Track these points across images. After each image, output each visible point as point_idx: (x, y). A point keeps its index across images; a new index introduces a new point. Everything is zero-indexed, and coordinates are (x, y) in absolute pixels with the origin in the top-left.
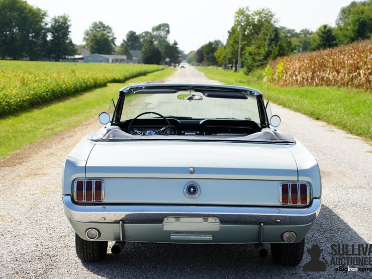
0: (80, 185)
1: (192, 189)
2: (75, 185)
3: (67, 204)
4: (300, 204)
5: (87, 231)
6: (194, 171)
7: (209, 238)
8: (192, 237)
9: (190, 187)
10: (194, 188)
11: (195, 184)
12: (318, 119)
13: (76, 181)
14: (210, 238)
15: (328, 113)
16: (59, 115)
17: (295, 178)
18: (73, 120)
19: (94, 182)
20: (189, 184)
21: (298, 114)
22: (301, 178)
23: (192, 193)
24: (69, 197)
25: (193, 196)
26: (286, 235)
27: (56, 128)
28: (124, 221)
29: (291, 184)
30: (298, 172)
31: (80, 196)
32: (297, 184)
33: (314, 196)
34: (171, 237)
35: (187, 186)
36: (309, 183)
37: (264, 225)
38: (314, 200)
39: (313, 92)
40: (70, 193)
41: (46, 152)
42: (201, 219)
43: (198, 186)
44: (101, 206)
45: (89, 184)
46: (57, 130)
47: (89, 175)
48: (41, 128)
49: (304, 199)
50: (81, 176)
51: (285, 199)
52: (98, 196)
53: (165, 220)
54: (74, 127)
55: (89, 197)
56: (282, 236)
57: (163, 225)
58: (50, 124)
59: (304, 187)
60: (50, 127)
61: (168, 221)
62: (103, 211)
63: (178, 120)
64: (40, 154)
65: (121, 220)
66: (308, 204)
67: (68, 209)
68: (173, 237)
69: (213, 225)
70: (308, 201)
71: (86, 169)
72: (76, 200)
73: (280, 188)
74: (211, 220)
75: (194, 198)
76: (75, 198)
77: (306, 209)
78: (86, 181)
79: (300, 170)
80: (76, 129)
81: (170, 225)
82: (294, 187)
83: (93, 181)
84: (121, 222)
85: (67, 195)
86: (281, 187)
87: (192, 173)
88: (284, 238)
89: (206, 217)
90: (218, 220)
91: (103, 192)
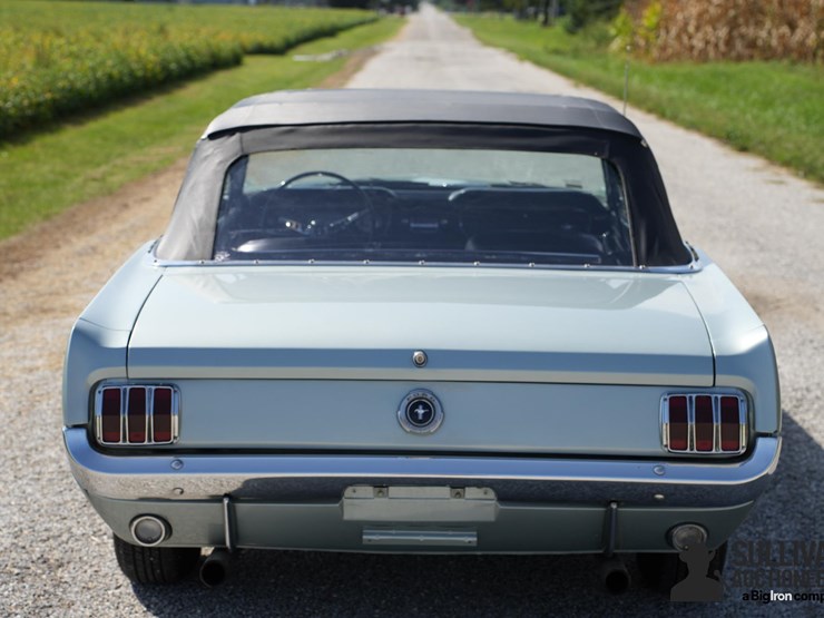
0: (111, 398)
1: (421, 410)
2: (99, 399)
3: (76, 454)
4: (721, 451)
5: (135, 523)
6: (427, 359)
7: (467, 539)
8: (422, 538)
9: (416, 406)
10: (426, 406)
11: (429, 396)
12: (743, 149)
13: (101, 388)
14: (469, 539)
15: (769, 135)
16: (122, 139)
17: (706, 380)
18: (154, 153)
19: (150, 390)
20: (412, 396)
21: (695, 137)
22: (722, 380)
23: (420, 422)
24: (81, 435)
25: (424, 431)
26: (681, 533)
27: (112, 174)
28: (233, 497)
29: (694, 396)
30: (715, 364)
31: (111, 430)
32: (713, 396)
33: (759, 429)
34: (365, 537)
35: (406, 402)
36: (744, 392)
37: (619, 506)
38: (761, 442)
39: (729, 77)
40: (83, 420)
41: (80, 243)
42: (446, 491)
43: (436, 403)
44: (171, 458)
45: (137, 396)
46: (116, 180)
47: (138, 372)
48: (77, 175)
49: (731, 439)
50: (114, 373)
51: (678, 436)
52: (163, 429)
53: (348, 492)
54: (156, 173)
55: (137, 432)
56: (668, 536)
57: (342, 506)
58: (99, 165)
59: (730, 406)
60: (98, 172)
61: (354, 495)
62: (175, 471)
63: (391, 192)
64: (65, 249)
65: (226, 495)
66: (742, 451)
67: (80, 466)
68: (371, 537)
69: (480, 506)
70: (743, 442)
71: (127, 355)
72: (101, 441)
73: (665, 409)
74: (471, 492)
75: (425, 434)
76: (99, 433)
77: (737, 465)
78: (129, 388)
79: (719, 357)
80: (161, 180)
81: (360, 507)
82: (704, 404)
83: (147, 388)
84: (226, 501)
85: (76, 427)
86: (667, 403)
87: (419, 364)
88: (675, 541)
89: (458, 486)
90: (492, 494)
91: (175, 419)
